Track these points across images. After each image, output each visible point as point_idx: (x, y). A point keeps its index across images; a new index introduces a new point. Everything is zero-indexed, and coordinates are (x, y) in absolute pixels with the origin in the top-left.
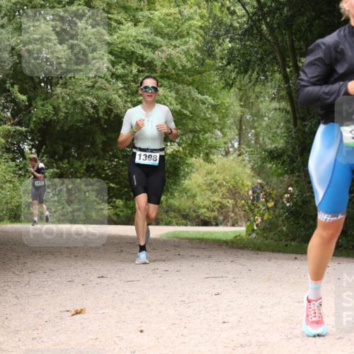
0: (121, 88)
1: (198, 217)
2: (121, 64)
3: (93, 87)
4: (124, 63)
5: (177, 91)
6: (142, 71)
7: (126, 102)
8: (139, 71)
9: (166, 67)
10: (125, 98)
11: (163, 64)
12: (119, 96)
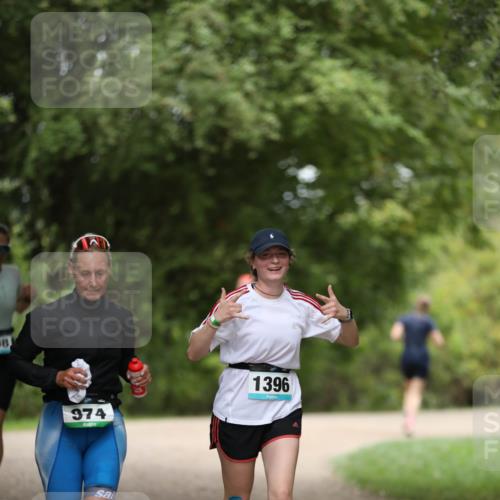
0: (250, 76)
1: (456, 381)
2: (250, 13)
3: (179, 71)
4: (259, 8)
5: (394, 79)
6: (307, 29)
7: (263, 109)
8: (298, 30)
9: (366, 16)
10: (260, 100)
11: (357, 8)
12: (247, 95)
